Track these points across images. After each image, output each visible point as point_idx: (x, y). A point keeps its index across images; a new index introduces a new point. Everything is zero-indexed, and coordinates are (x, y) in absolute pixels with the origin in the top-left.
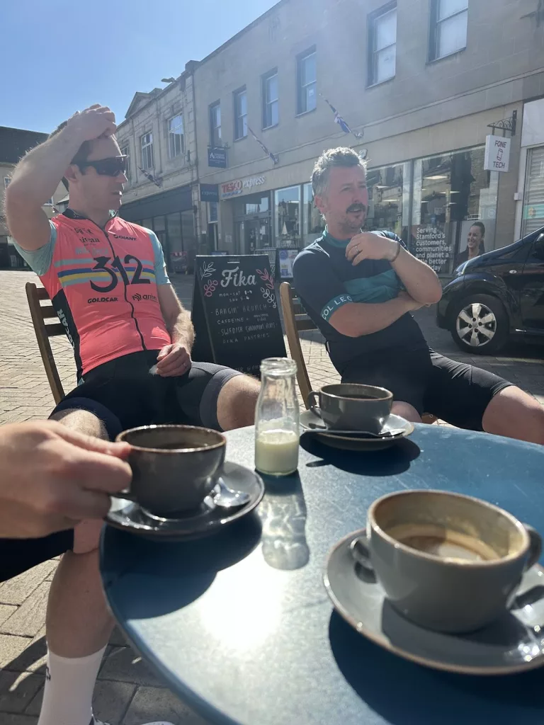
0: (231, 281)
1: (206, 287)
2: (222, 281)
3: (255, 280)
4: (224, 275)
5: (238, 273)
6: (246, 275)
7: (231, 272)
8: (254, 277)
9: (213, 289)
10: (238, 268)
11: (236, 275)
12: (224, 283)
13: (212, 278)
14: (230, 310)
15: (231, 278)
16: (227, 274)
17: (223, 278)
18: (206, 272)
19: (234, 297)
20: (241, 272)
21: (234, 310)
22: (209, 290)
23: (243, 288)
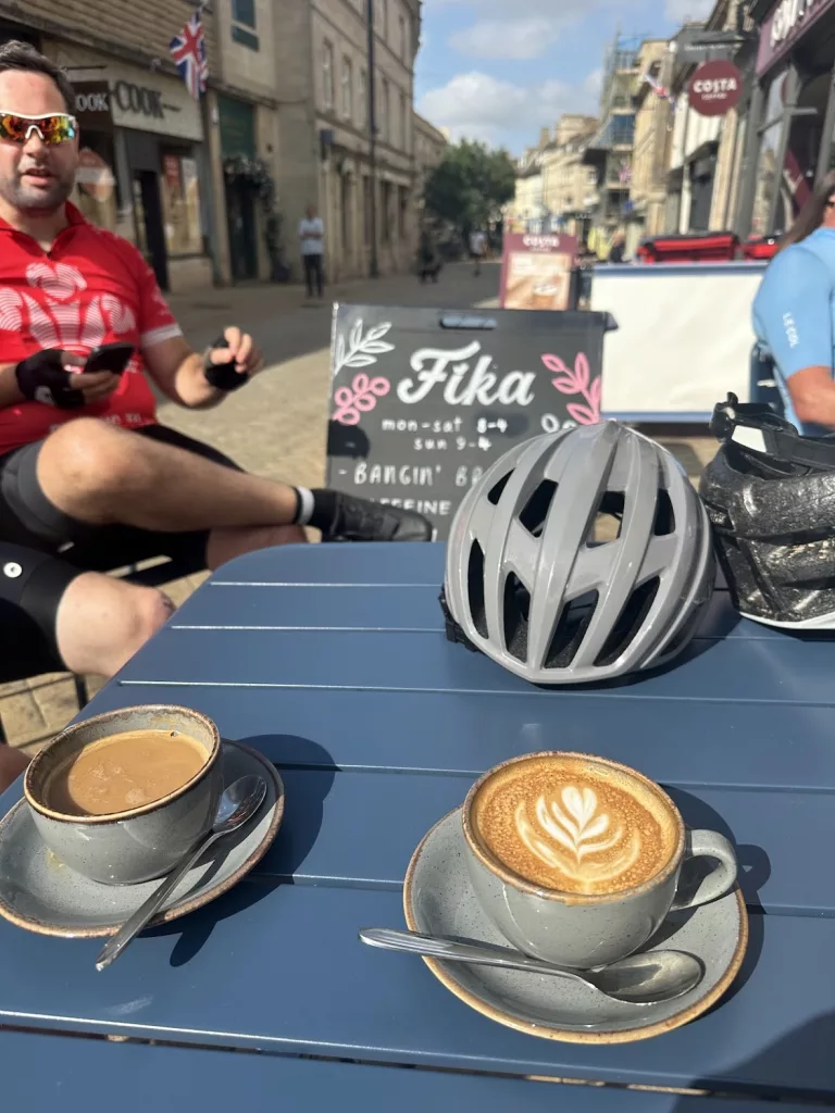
0: (439, 388)
1: (344, 397)
2: (406, 384)
3: (532, 389)
4: (416, 364)
5: (472, 362)
6: (500, 370)
7: (443, 357)
8: (527, 379)
9: (364, 402)
10: (475, 347)
11: (460, 370)
12: (411, 391)
13: (371, 371)
14: (409, 473)
15: (442, 377)
16: (429, 364)
17: (414, 376)
18: (358, 353)
19: (436, 437)
20: (485, 361)
21: (424, 475)
22: (353, 405)
23: (478, 411)
